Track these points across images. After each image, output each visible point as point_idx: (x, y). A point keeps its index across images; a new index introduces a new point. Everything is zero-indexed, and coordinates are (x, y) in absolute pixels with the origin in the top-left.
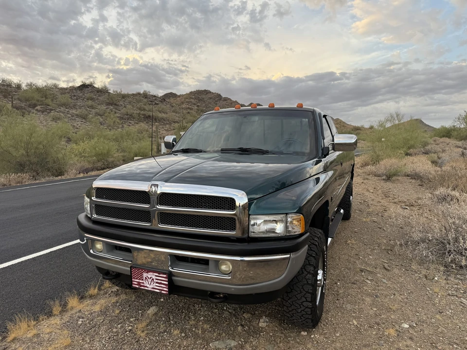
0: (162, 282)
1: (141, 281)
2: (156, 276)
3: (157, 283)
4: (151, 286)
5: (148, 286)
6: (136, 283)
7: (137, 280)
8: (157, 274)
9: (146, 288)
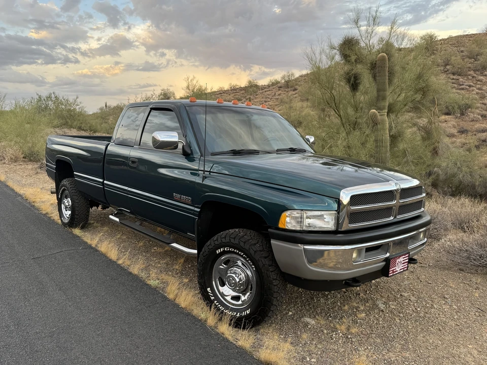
0: (406, 261)
1: (394, 268)
2: (403, 258)
3: (403, 263)
4: (400, 268)
5: (398, 269)
6: (391, 272)
7: (392, 269)
8: (404, 256)
9: (397, 272)
